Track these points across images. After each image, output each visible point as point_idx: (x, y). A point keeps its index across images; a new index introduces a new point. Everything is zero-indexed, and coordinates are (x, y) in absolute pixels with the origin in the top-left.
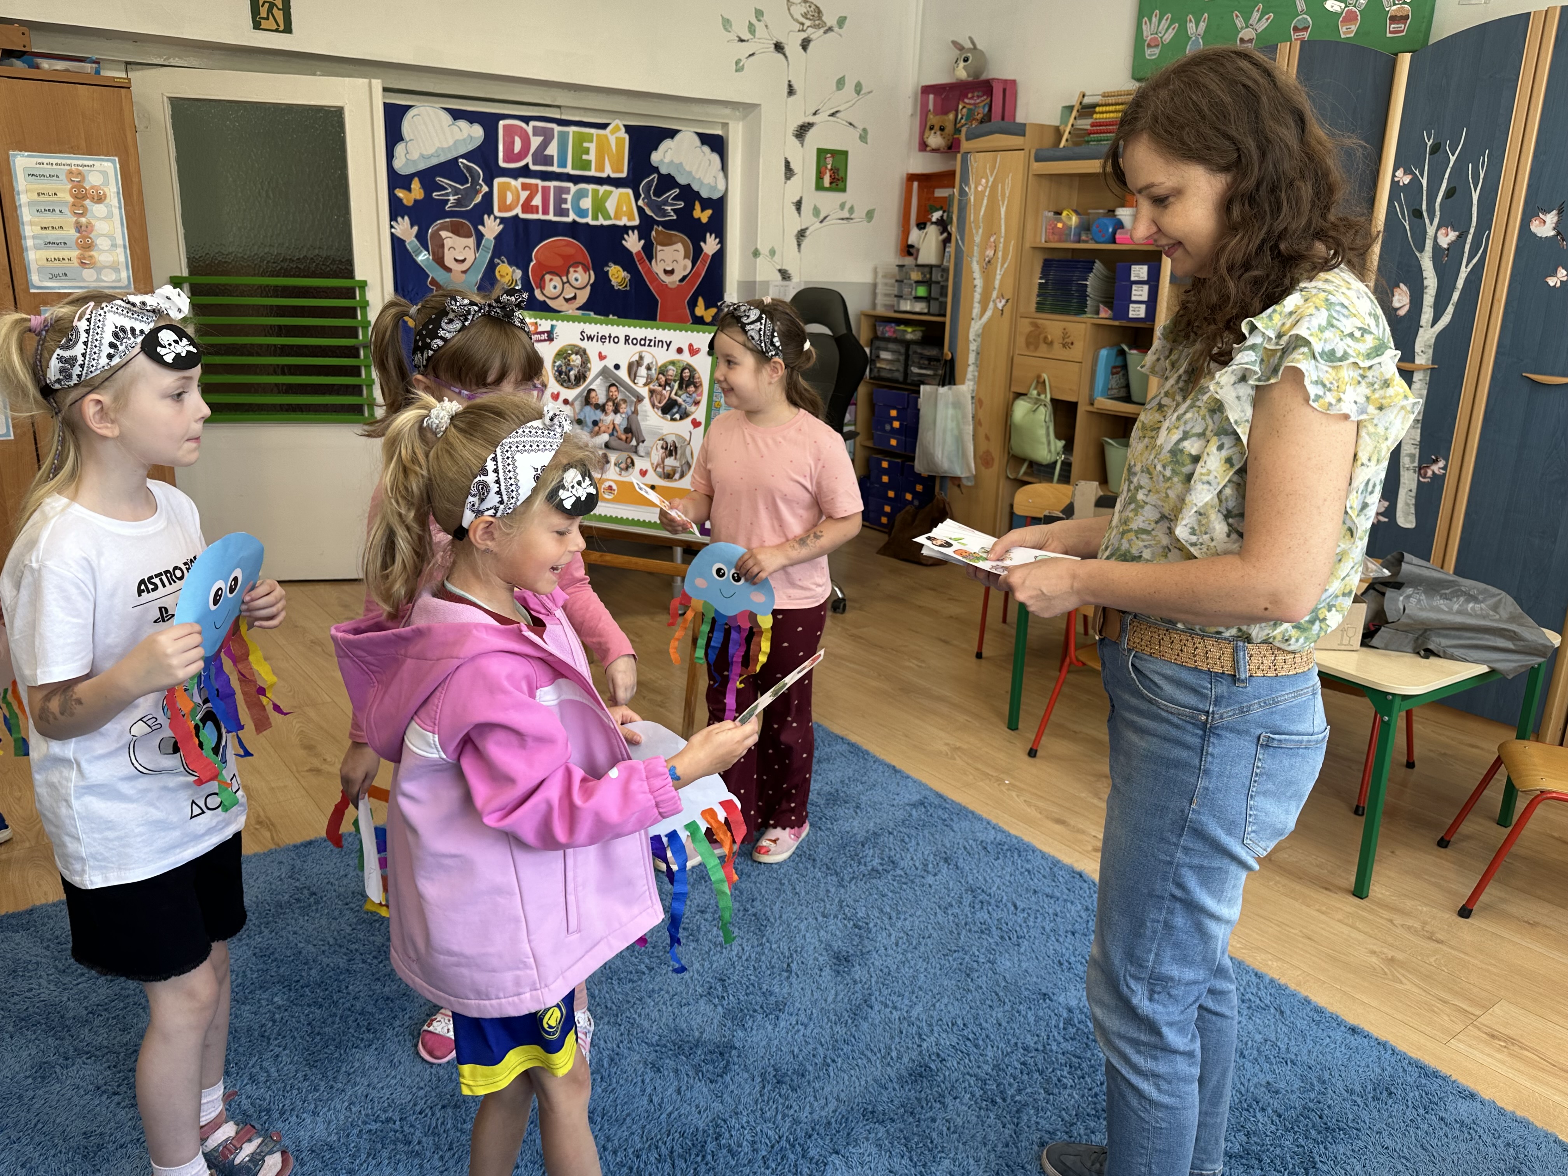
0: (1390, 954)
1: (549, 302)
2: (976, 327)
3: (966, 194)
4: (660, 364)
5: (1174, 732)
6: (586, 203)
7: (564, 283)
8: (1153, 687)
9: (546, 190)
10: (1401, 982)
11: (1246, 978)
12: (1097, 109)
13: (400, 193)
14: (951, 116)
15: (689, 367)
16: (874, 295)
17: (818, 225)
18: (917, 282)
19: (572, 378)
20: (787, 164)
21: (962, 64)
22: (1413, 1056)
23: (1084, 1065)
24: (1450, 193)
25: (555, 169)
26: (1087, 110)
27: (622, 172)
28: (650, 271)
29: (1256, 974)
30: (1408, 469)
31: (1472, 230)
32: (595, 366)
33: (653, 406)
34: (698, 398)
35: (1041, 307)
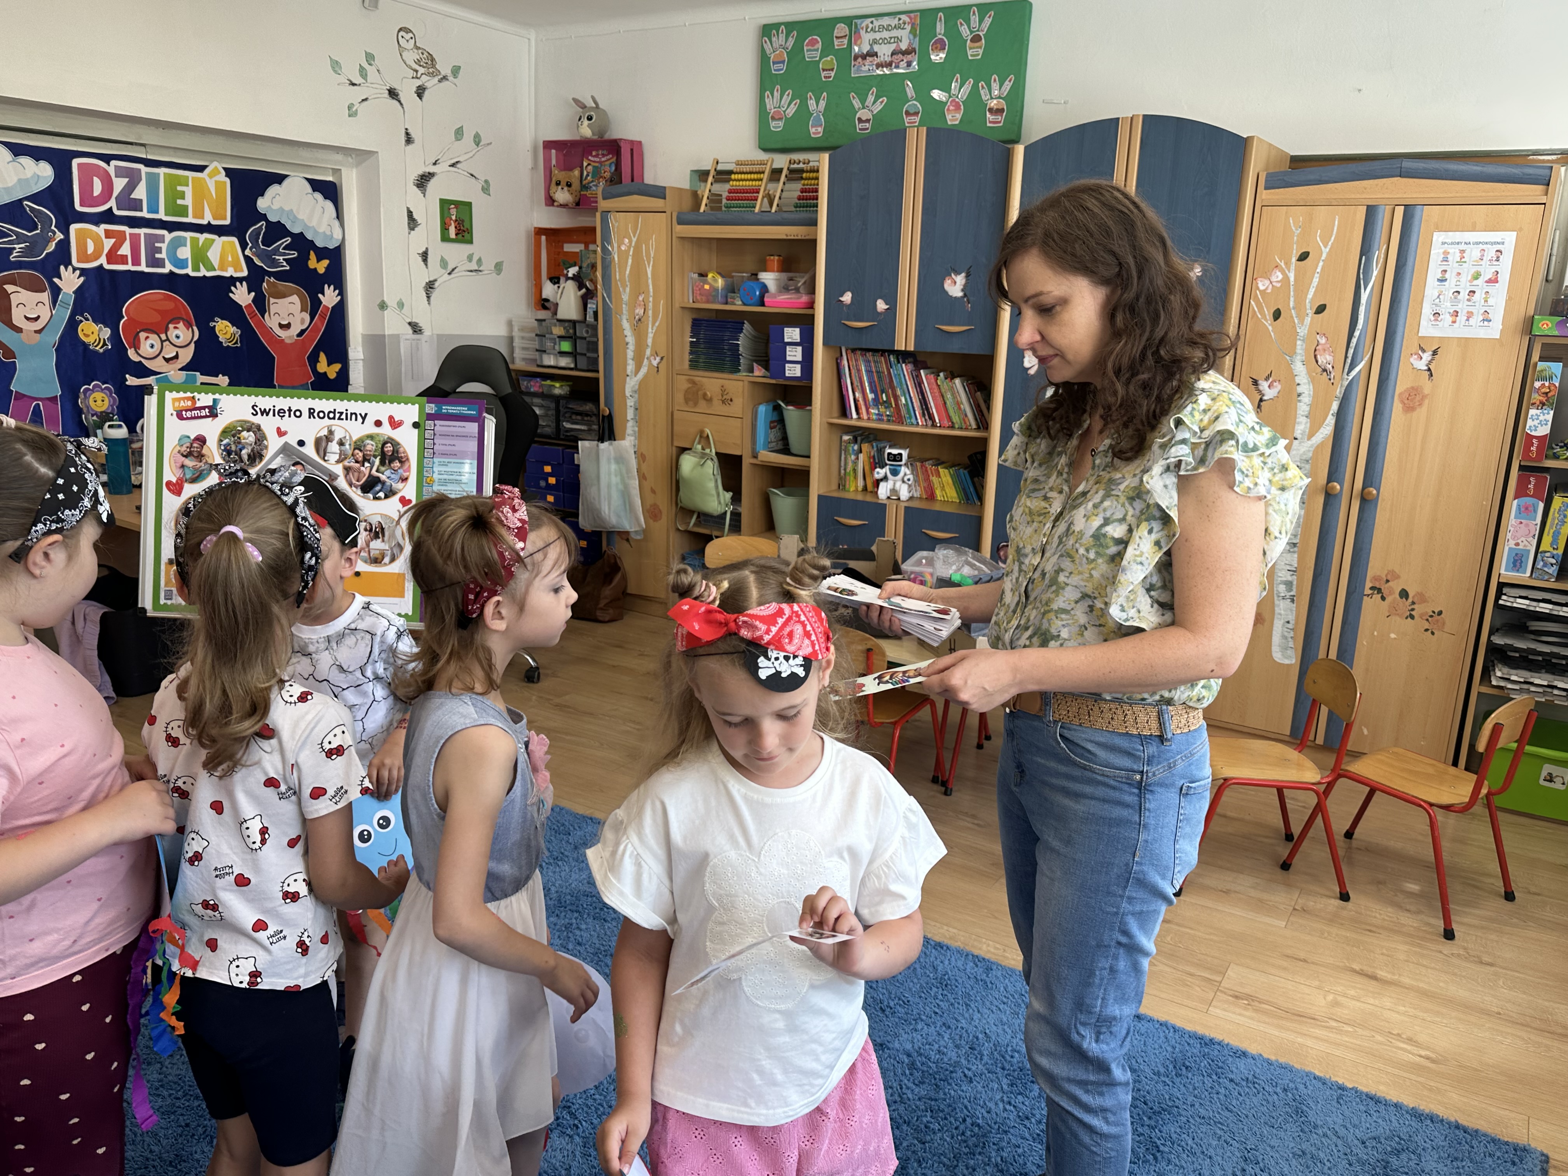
1: (146, 363)
2: (631, 384)
3: (610, 253)
4: (354, 439)
5: (1112, 794)
6: (185, 253)
7: (162, 342)
8: (1082, 751)
9: (135, 238)
12: (733, 176)
14: (577, 173)
15: (391, 440)
16: (511, 348)
17: (446, 277)
18: (561, 337)
19: (245, 457)
20: (410, 214)
21: (585, 122)
25: (145, 214)
26: (723, 176)
27: (225, 219)
28: (263, 326)
32: (274, 444)
33: (351, 484)
34: (406, 472)
35: (694, 364)
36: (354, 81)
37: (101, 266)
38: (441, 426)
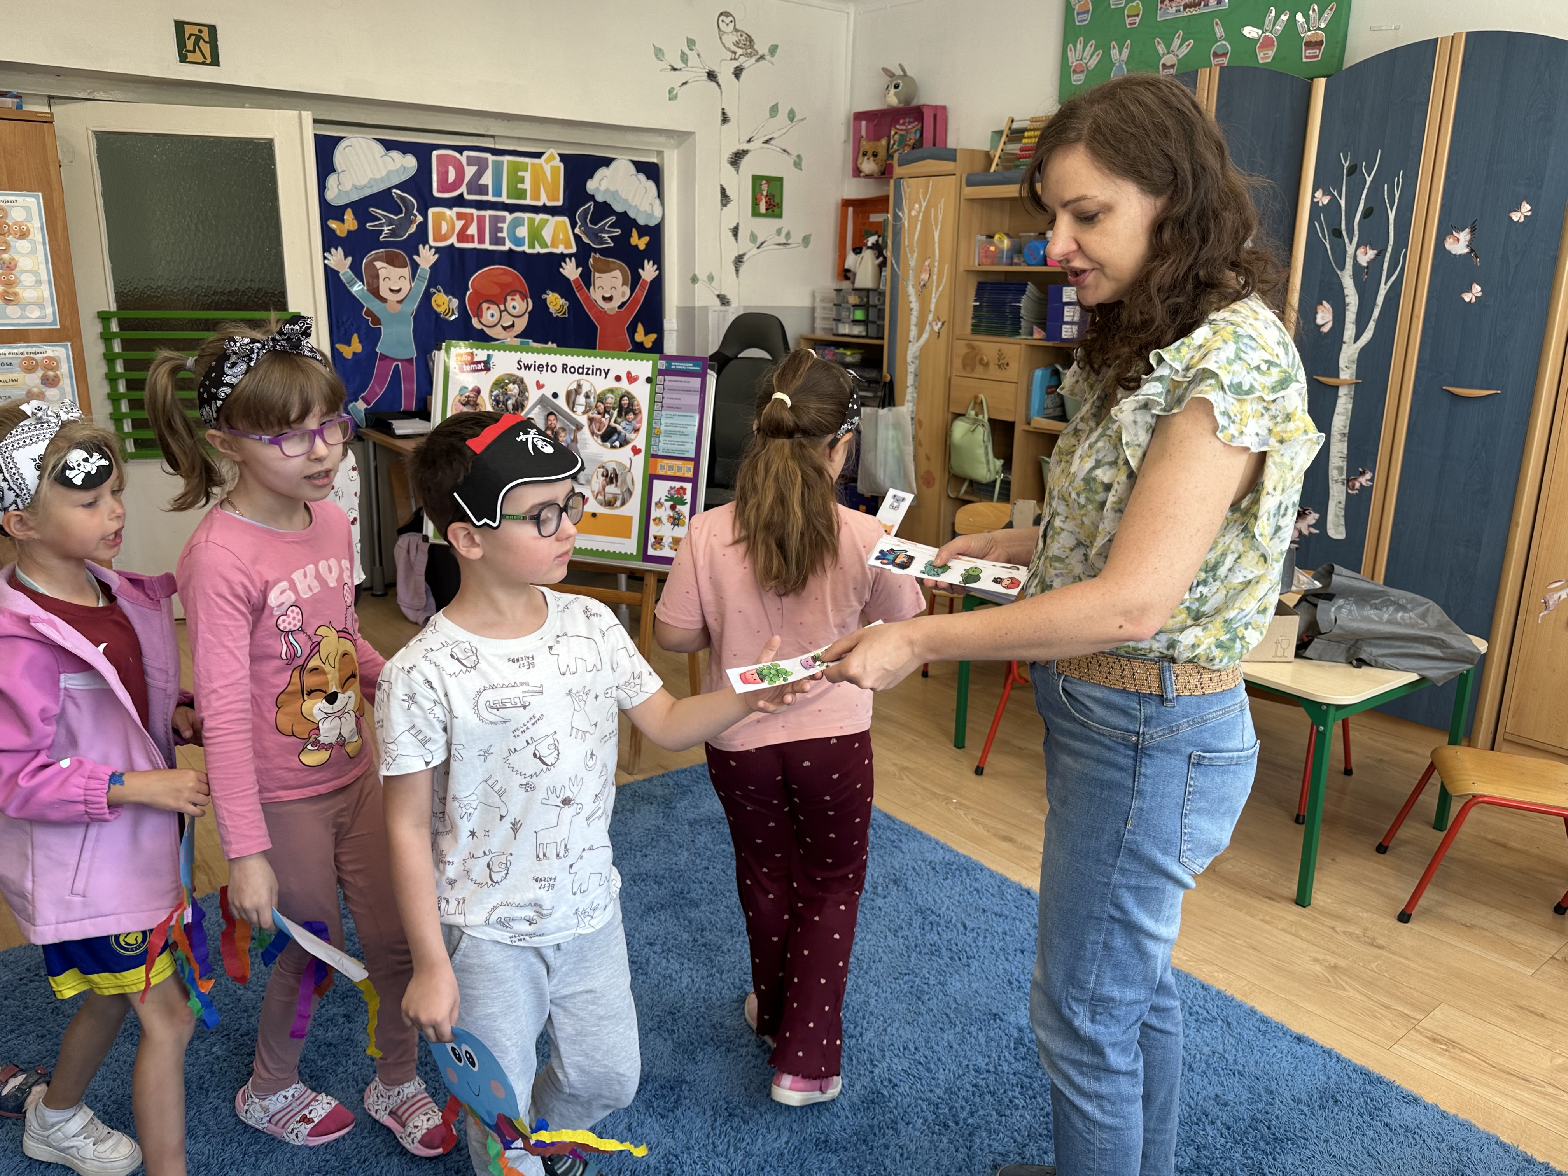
0: (1333, 960)
1: (486, 330)
2: (913, 350)
3: (900, 219)
4: (598, 392)
5: (1107, 754)
6: (523, 232)
7: (501, 312)
8: (1084, 710)
9: (481, 219)
10: (1345, 990)
11: (1193, 991)
12: (1026, 134)
13: (333, 224)
14: (884, 142)
15: (627, 394)
16: (813, 319)
17: (755, 250)
18: (855, 306)
20: (723, 191)
21: (893, 91)
22: (1358, 1063)
23: (1035, 1085)
24: (1367, 213)
25: (490, 198)
26: (1016, 134)
27: (558, 200)
28: (588, 298)
29: (1203, 987)
30: (1337, 481)
31: (1390, 249)
32: (534, 395)
33: (593, 434)
34: (638, 426)
35: (976, 329)
36: (676, 66)
37: (452, 245)
38: (670, 381)
